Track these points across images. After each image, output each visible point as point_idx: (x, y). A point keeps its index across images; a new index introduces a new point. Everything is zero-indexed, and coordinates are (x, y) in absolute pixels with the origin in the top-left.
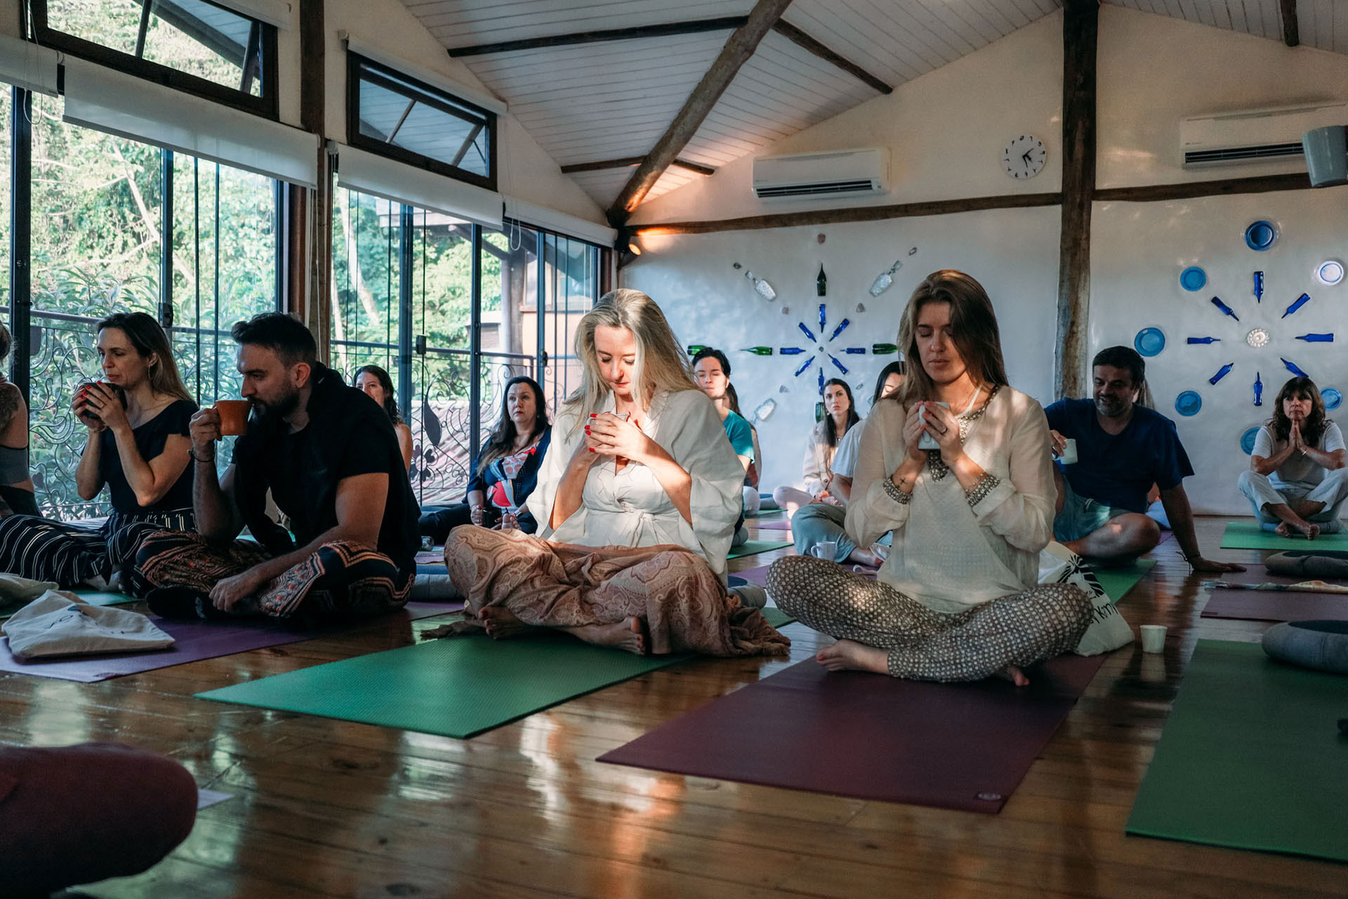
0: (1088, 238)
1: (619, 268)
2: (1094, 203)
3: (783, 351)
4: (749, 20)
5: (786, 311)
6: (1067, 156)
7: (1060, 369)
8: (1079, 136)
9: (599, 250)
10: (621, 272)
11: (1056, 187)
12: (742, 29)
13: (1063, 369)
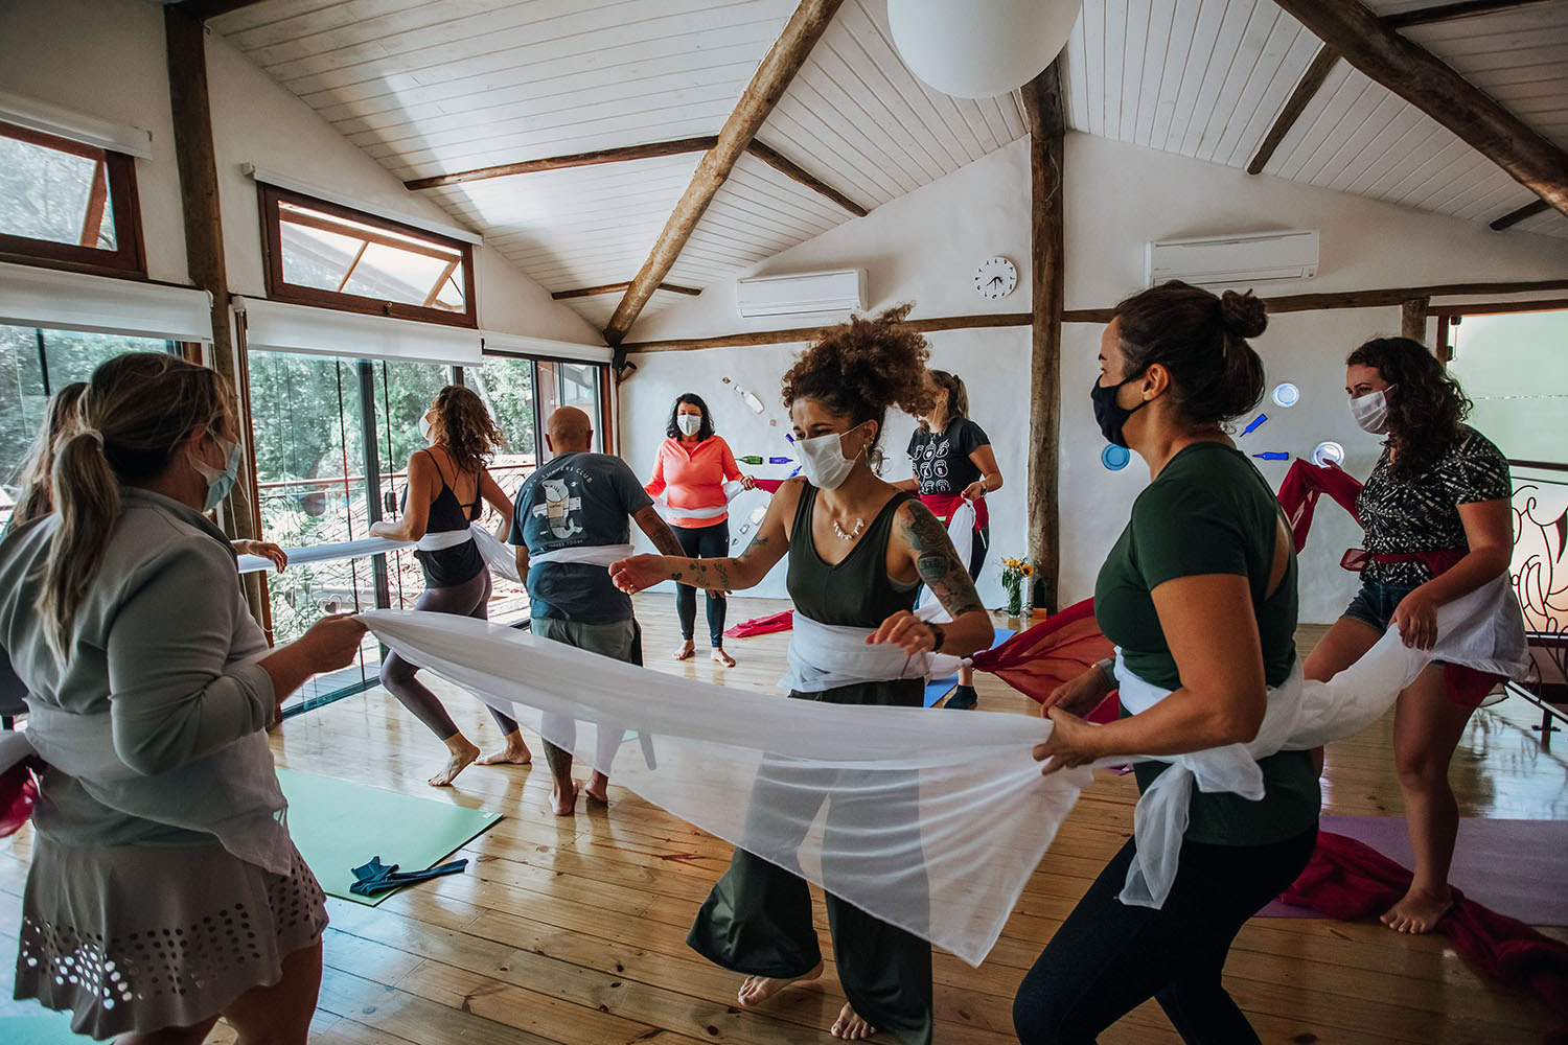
0: (1059, 358)
1: (617, 384)
2: (1063, 324)
3: (772, 461)
4: (720, 140)
5: (774, 423)
6: (1037, 281)
7: (1033, 483)
8: (1048, 259)
9: (598, 368)
10: (620, 387)
11: (1027, 308)
12: (713, 151)
13: (1037, 483)
